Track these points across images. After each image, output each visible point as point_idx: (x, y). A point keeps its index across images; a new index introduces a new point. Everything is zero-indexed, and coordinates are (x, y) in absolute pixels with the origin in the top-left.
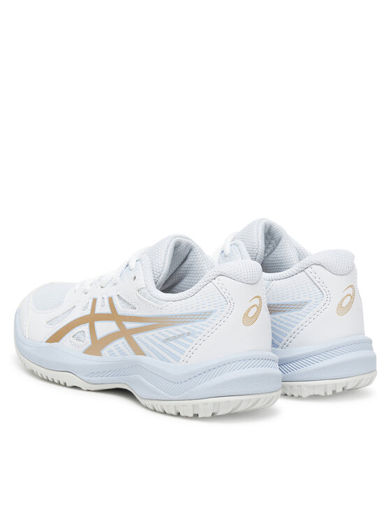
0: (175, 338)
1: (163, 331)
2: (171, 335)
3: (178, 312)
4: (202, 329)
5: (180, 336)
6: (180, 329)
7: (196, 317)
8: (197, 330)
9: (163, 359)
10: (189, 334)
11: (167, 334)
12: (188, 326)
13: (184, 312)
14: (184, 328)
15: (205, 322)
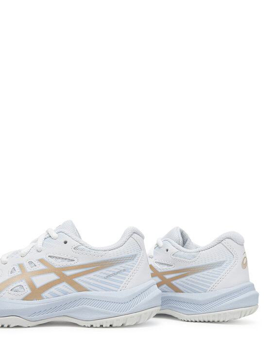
0: (114, 274)
1: (104, 271)
2: (111, 273)
3: (115, 257)
4: (132, 266)
5: (117, 273)
6: (118, 267)
7: (127, 259)
8: (129, 267)
9: (106, 290)
10: (124, 270)
11: (107, 272)
12: (123, 265)
13: (120, 256)
14: (121, 267)
15: (133, 262)
